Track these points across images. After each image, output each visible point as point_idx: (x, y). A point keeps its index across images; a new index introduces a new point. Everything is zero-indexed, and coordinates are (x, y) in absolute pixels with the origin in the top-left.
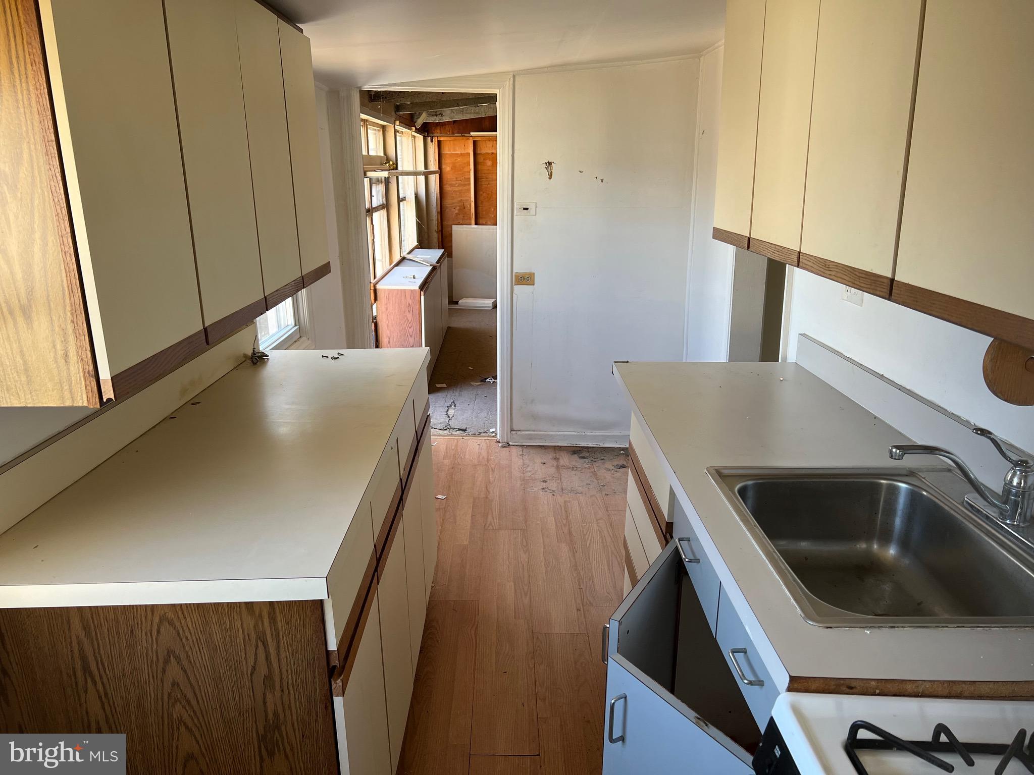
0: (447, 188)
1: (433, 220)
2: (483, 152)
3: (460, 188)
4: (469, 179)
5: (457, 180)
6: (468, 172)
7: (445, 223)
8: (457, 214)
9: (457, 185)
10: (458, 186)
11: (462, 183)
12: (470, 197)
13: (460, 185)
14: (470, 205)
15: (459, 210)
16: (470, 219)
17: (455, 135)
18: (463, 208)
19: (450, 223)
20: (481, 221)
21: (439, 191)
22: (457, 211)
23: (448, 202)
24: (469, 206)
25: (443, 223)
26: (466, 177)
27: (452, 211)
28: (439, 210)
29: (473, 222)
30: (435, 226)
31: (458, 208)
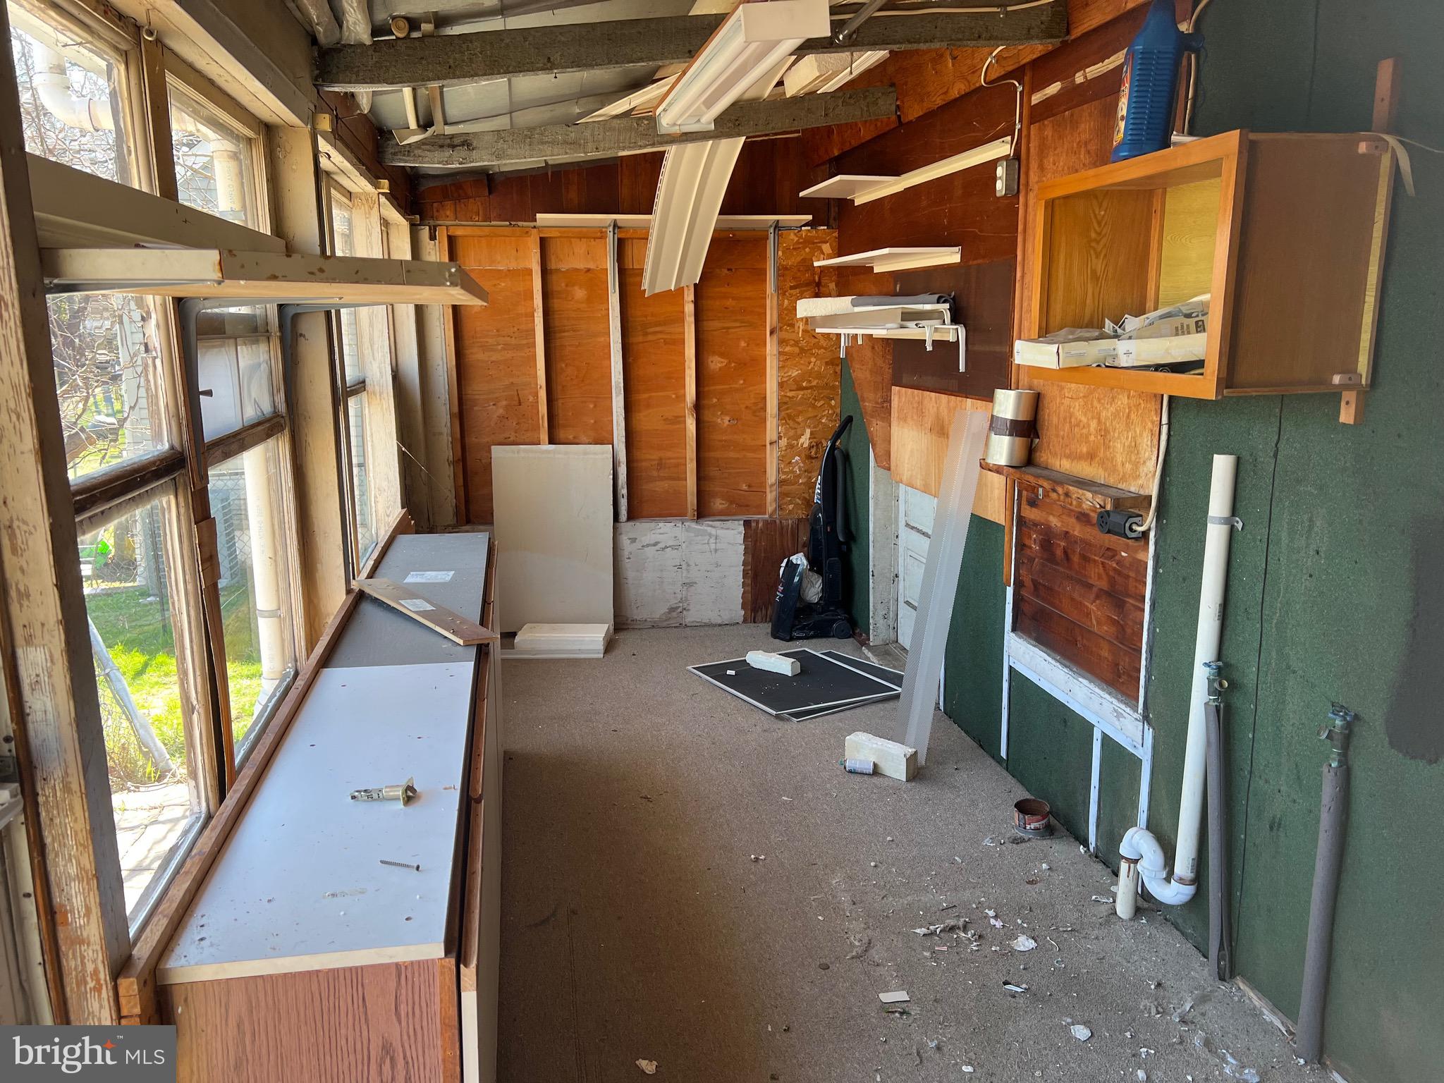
0: (476, 355)
1: (441, 434)
2: (564, 267)
3: (509, 355)
4: (532, 332)
5: (499, 336)
6: (526, 315)
7: (472, 440)
8: (502, 418)
9: (500, 347)
10: (504, 349)
11: (513, 341)
12: (535, 377)
13: (507, 347)
14: (536, 395)
15: (507, 408)
16: (537, 428)
17: (493, 223)
18: (517, 403)
19: (485, 440)
20: (562, 434)
21: (454, 363)
22: (501, 411)
23: (478, 388)
24: (531, 399)
25: (467, 440)
26: (523, 327)
27: (488, 412)
28: (456, 409)
29: (544, 436)
30: (445, 448)
31: (504, 403)
